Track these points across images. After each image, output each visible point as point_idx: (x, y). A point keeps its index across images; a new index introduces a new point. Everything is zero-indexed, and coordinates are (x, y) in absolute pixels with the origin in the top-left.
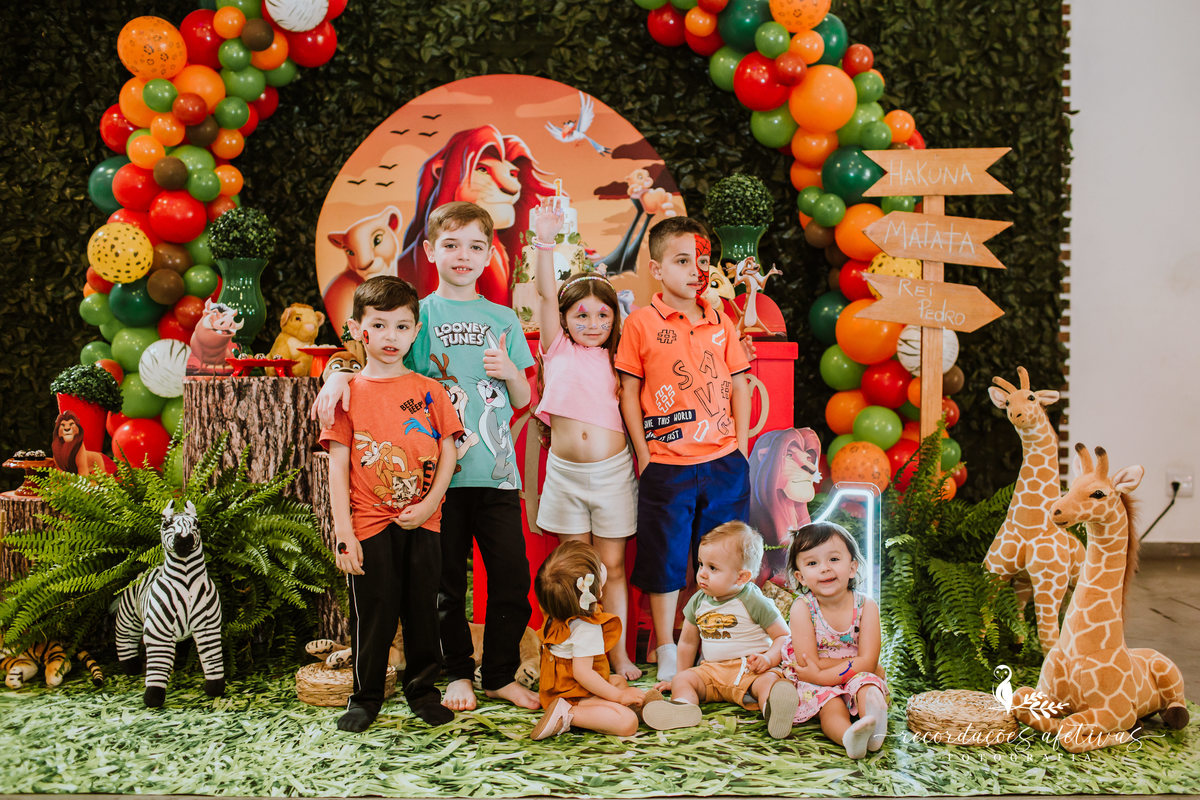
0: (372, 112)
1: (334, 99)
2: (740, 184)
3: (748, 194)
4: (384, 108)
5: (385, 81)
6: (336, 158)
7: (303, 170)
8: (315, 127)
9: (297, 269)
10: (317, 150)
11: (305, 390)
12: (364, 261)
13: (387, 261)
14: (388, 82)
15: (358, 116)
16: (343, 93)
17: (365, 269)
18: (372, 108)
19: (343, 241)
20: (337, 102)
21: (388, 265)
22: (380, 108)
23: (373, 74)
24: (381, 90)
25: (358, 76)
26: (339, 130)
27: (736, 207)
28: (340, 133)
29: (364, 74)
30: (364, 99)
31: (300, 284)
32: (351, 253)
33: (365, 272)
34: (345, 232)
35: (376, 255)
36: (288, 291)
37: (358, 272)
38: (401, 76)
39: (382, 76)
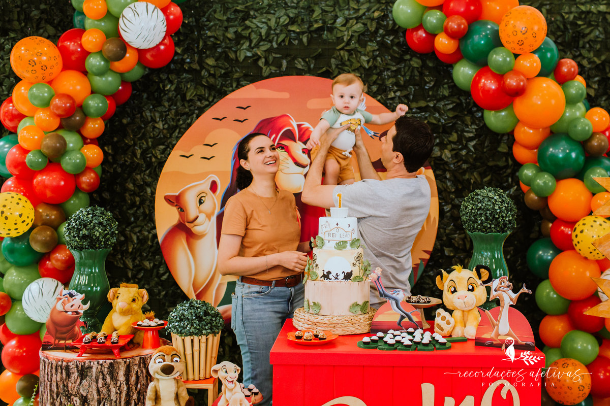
0: (201, 98)
1: (173, 88)
2: (490, 199)
3: (497, 207)
4: (210, 95)
5: (210, 74)
6: (174, 132)
7: (150, 140)
8: (159, 109)
9: (144, 213)
10: (160, 125)
11: (136, 368)
12: (192, 216)
13: (209, 217)
14: (214, 76)
15: (191, 100)
16: (179, 83)
17: (192, 222)
18: (200, 95)
19: (176, 201)
20: (175, 90)
21: (210, 220)
22: (207, 95)
23: (201, 70)
24: (207, 82)
25: (191, 71)
26: (177, 110)
27: (487, 219)
28: (177, 114)
29: (195, 70)
30: (195, 88)
31: (146, 225)
32: (182, 210)
33: (192, 225)
34: (177, 194)
35: (200, 212)
36: (137, 230)
37: (187, 224)
38: (223, 71)
39: (208, 71)
